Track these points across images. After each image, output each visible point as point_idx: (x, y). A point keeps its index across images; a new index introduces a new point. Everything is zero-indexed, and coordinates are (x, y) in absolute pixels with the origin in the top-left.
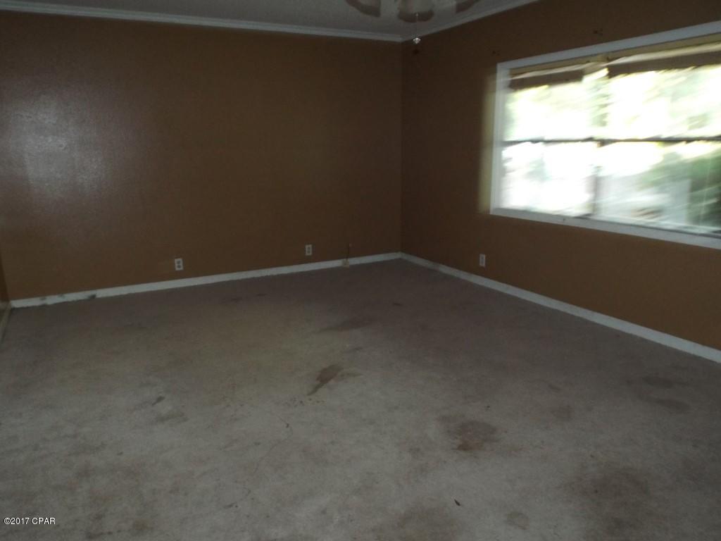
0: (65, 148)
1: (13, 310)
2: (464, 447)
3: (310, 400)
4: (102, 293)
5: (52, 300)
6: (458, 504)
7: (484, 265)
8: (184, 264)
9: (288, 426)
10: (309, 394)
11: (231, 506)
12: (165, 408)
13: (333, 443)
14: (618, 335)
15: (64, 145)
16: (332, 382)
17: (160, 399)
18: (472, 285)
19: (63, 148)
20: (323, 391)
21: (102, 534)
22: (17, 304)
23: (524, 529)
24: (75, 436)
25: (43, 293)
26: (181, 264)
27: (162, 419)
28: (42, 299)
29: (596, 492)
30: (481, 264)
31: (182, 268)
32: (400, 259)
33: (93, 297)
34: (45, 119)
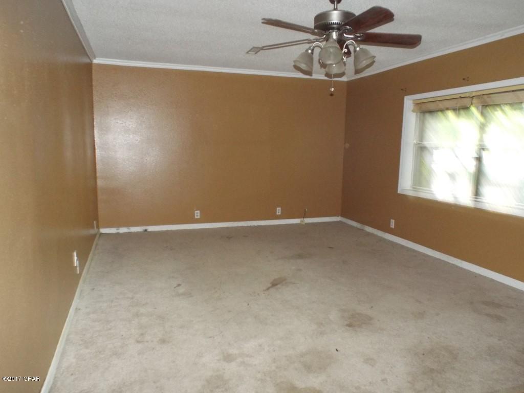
0: (139, 142)
1: (101, 234)
2: (350, 325)
3: (264, 293)
4: (151, 228)
5: (123, 230)
6: (337, 350)
7: (393, 227)
8: (200, 214)
9: (248, 305)
10: (264, 291)
11: (211, 337)
12: (181, 290)
13: (272, 315)
14: (476, 276)
15: (139, 140)
16: (279, 286)
17: (179, 285)
18: (385, 240)
19: (137, 142)
20: (272, 290)
21: (143, 341)
22: (103, 231)
23: (373, 366)
24: (132, 298)
25: (119, 226)
26: (199, 214)
27: (178, 295)
28: (117, 229)
29: (424, 354)
30: (391, 227)
31: (199, 217)
32: (340, 221)
33: (146, 230)
34: (130, 125)
